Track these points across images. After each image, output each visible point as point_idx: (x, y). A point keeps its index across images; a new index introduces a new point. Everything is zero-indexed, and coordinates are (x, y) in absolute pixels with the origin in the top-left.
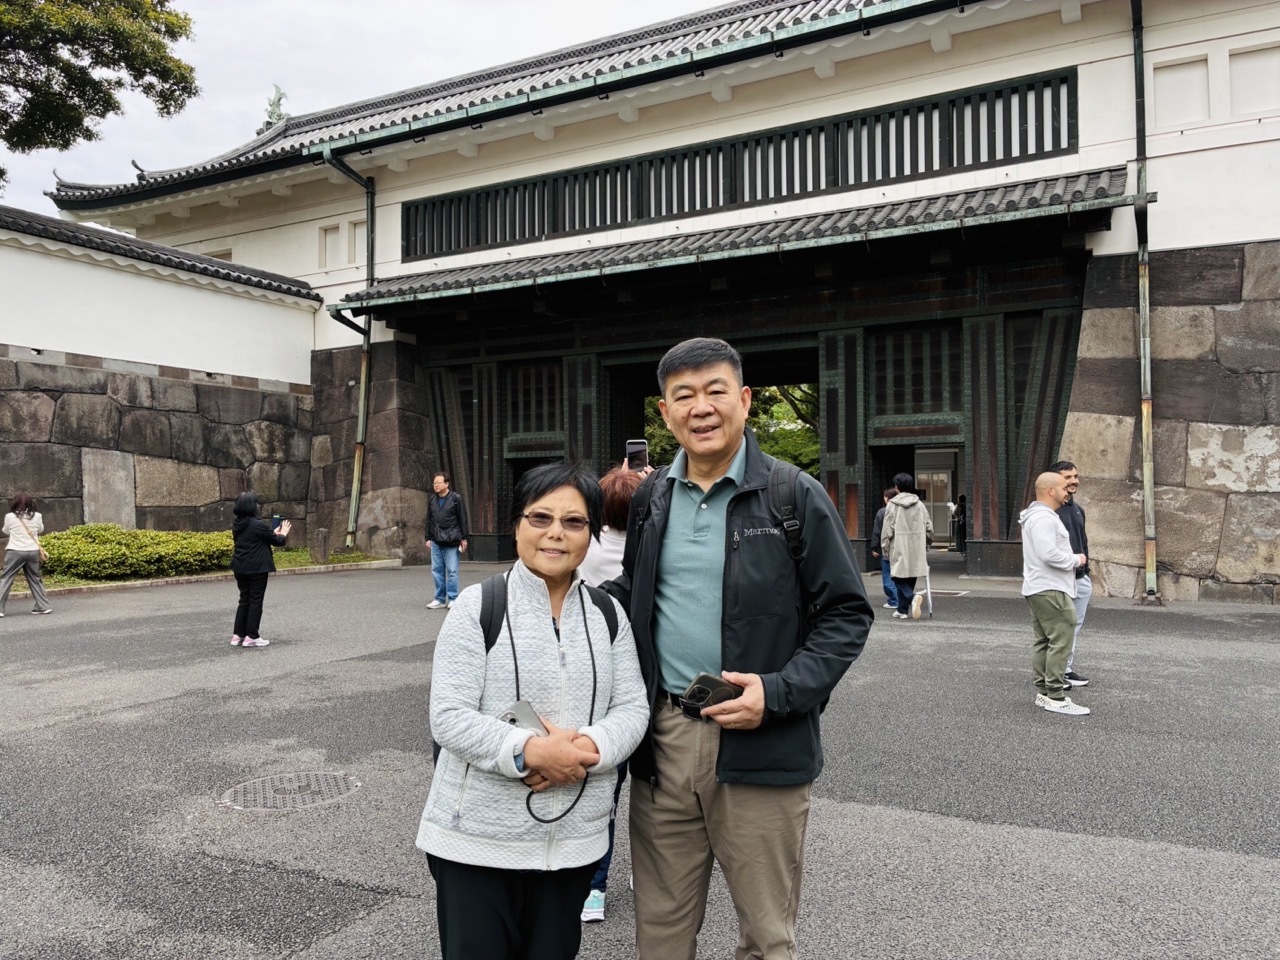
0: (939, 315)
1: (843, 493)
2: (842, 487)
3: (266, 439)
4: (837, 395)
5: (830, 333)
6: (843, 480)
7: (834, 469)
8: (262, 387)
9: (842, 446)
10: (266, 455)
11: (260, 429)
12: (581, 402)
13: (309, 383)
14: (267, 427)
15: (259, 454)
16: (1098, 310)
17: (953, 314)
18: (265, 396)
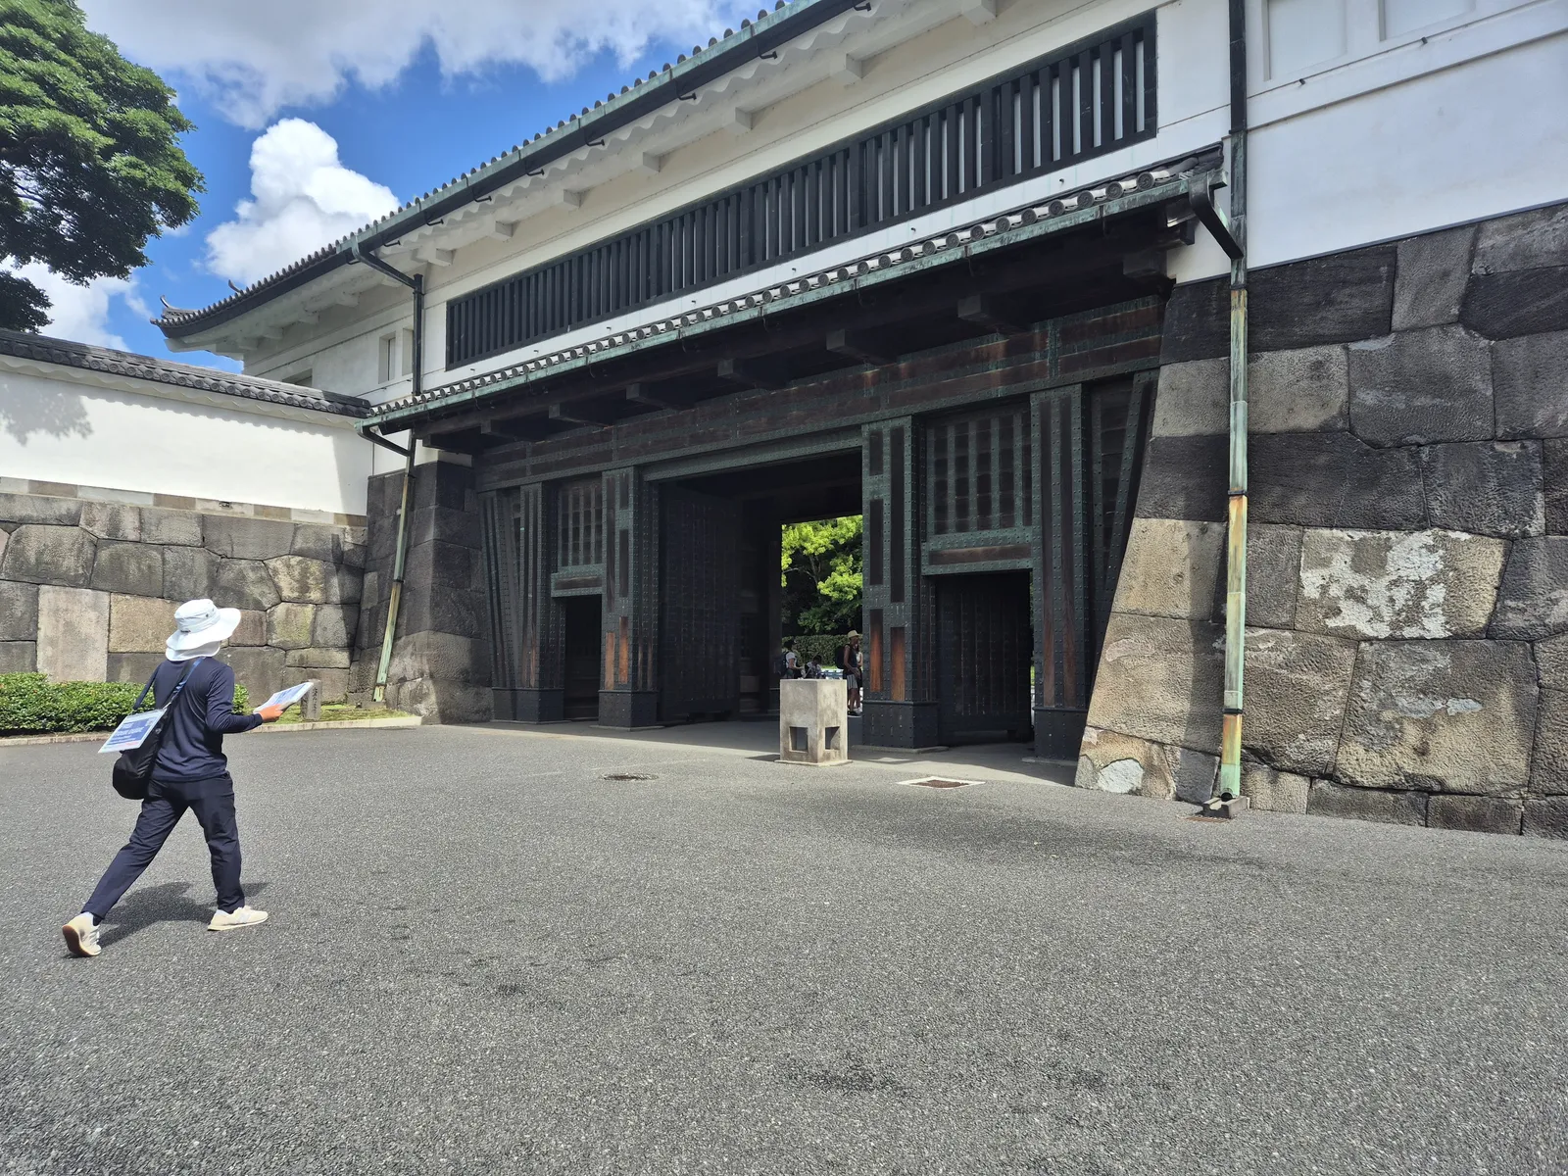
0: (1000, 391)
1: (887, 639)
2: (887, 632)
3: (297, 577)
4: (882, 508)
5: (874, 427)
6: (888, 622)
7: (877, 607)
8: (295, 518)
9: (887, 576)
10: (296, 594)
11: (288, 566)
12: (618, 528)
13: (365, 515)
14: (299, 562)
15: (286, 593)
16: (1180, 365)
17: (1017, 389)
18: (297, 527)
